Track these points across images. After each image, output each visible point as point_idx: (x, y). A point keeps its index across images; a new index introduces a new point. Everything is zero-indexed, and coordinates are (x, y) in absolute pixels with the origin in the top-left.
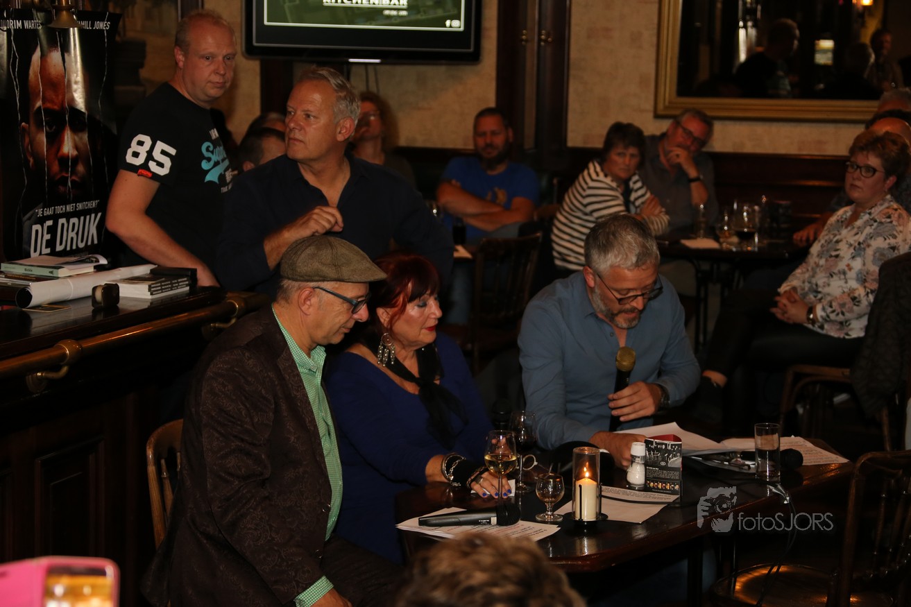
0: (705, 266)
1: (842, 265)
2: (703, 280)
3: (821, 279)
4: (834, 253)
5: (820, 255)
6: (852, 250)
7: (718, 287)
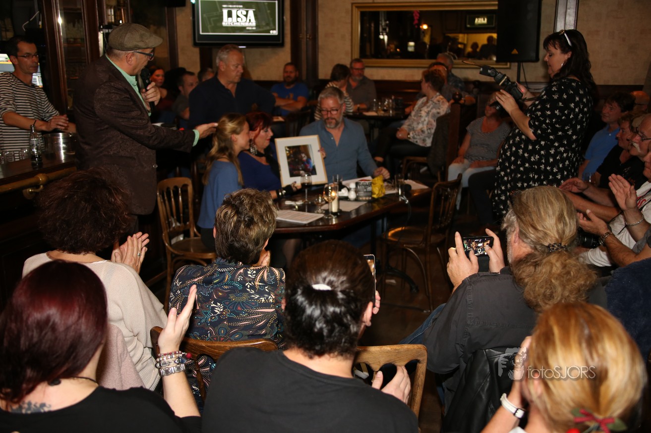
0: (372, 122)
1: (423, 119)
2: (372, 127)
3: (415, 125)
4: (420, 115)
5: (415, 116)
6: (426, 114)
7: (377, 129)
